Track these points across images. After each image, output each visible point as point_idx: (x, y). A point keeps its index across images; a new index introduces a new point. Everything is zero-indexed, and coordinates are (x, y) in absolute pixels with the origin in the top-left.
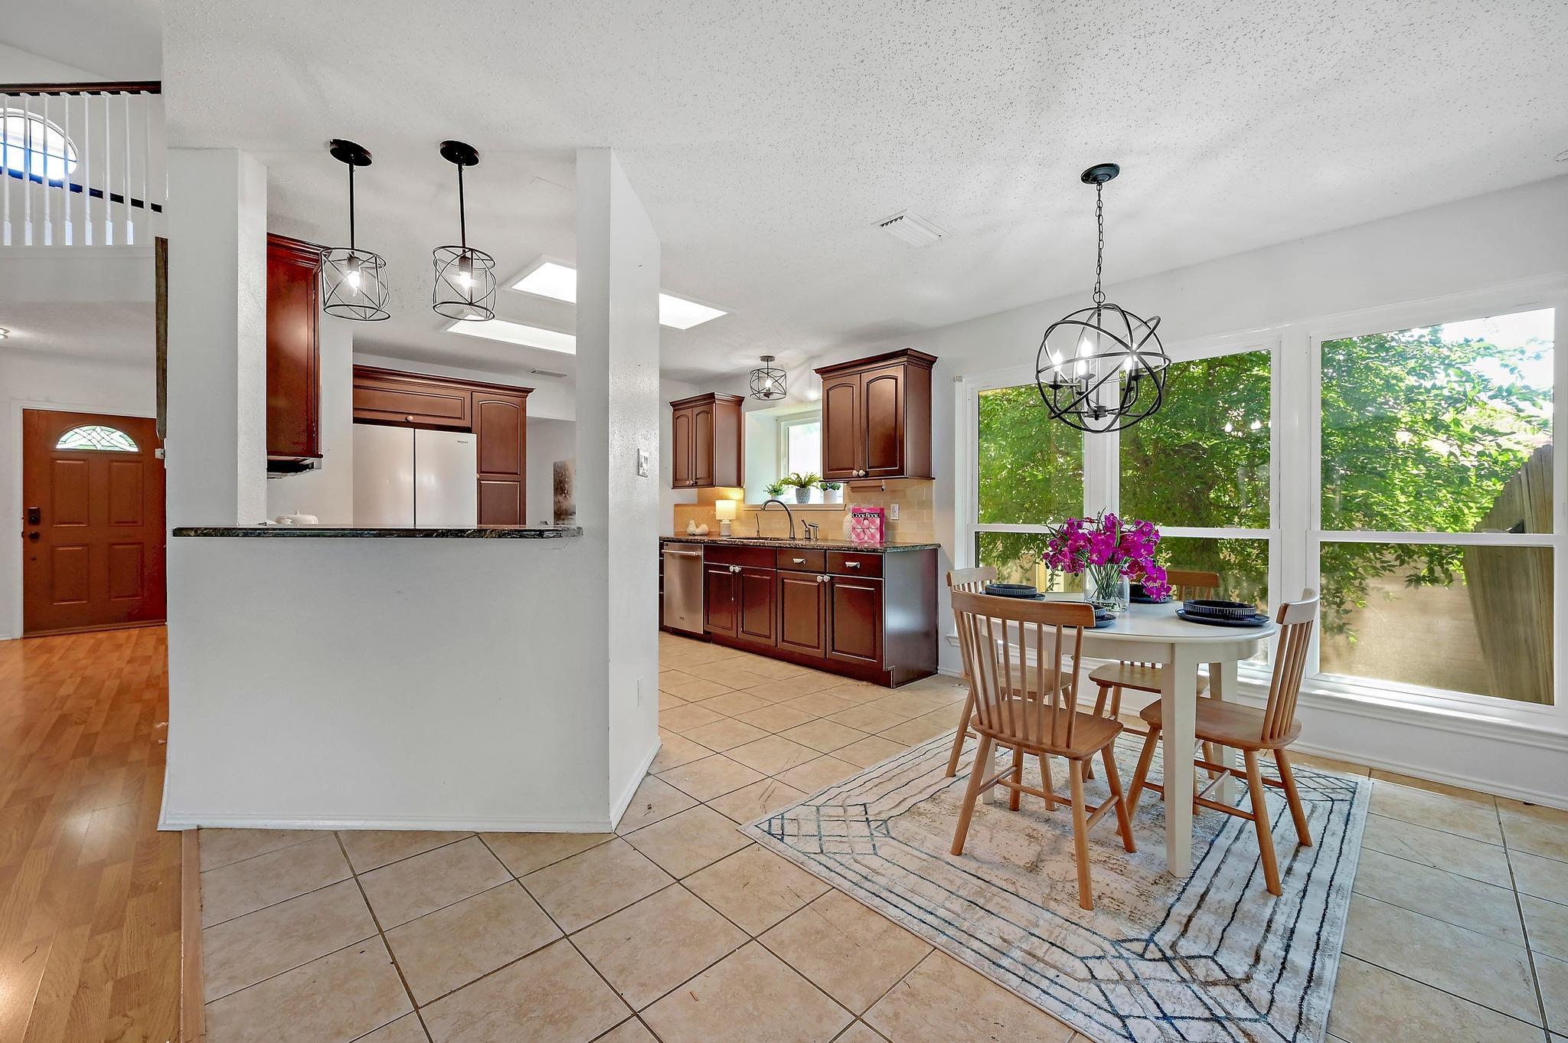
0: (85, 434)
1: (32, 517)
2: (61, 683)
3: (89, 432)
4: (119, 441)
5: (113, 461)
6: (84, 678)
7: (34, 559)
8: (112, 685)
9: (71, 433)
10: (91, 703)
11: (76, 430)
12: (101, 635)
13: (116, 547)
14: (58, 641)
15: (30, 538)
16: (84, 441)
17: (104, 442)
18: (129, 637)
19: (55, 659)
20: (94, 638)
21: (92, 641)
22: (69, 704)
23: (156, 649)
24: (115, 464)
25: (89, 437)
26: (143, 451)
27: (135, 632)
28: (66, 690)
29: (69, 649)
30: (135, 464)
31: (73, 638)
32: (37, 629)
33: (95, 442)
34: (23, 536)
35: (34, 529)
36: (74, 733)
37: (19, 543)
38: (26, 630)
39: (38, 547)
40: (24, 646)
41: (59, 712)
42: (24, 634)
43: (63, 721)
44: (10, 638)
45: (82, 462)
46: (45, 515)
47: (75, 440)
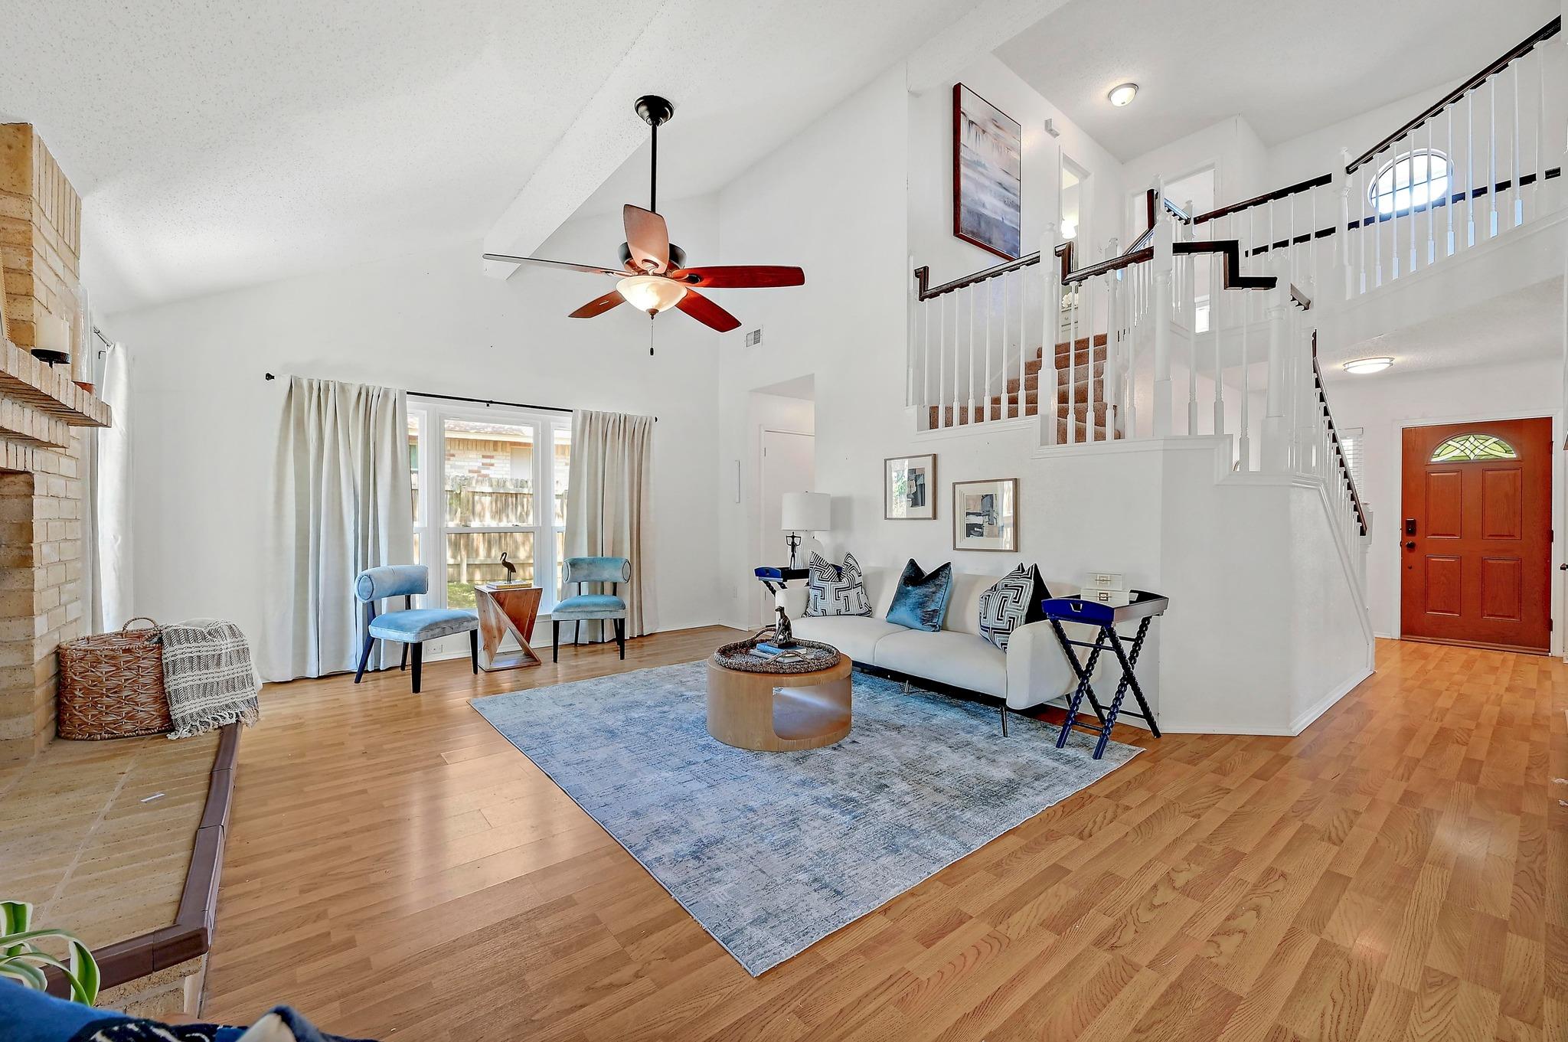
0: (1458, 445)
1: (1409, 528)
2: (1439, 693)
3: (1462, 443)
4: (1494, 448)
5: (1488, 470)
6: (1460, 695)
7: (1410, 568)
8: (1491, 711)
9: (1444, 445)
10: (1472, 725)
11: (1450, 442)
12: (1473, 652)
13: (1489, 562)
14: (1431, 649)
15: (1408, 548)
16: (1457, 453)
17: (1477, 452)
18: (1504, 661)
19: (1431, 667)
20: (1466, 654)
21: (1464, 657)
22: (1448, 718)
23: (1539, 682)
24: (1490, 473)
25: (1463, 448)
26: (1522, 457)
27: (1511, 657)
28: (1444, 702)
29: (1442, 660)
30: (1513, 472)
31: (1446, 649)
32: (1412, 634)
33: (1468, 452)
34: (1401, 545)
35: (1410, 540)
36: (1455, 754)
37: (1398, 550)
38: (1402, 633)
39: (1413, 556)
40: (1402, 648)
41: (1438, 725)
43: (1443, 736)
44: (1390, 637)
45: (1455, 474)
46: (1420, 528)
47: (1450, 452)
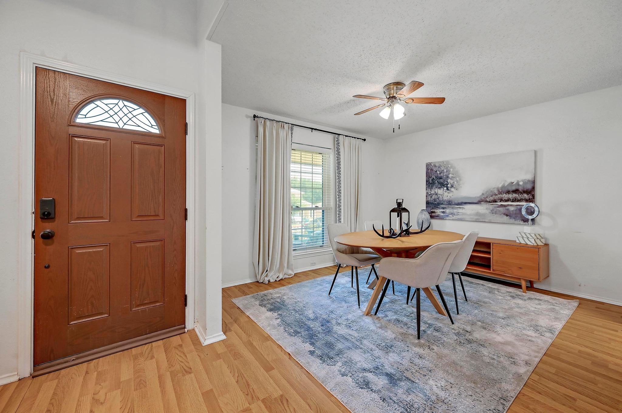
0: (106, 108)
1: (45, 211)
3: (111, 106)
5: (135, 143)
7: (48, 267)
9: (92, 106)
11: (98, 103)
13: (138, 245)
15: (42, 239)
16: (105, 117)
25: (111, 113)
26: (165, 133)
30: (156, 148)
33: (117, 119)
34: (33, 237)
35: (48, 227)
37: (29, 244)
38: (35, 365)
39: (51, 248)
40: (33, 387)
42: (34, 371)
44: (16, 378)
45: (104, 142)
46: (61, 210)
47: (96, 115)
